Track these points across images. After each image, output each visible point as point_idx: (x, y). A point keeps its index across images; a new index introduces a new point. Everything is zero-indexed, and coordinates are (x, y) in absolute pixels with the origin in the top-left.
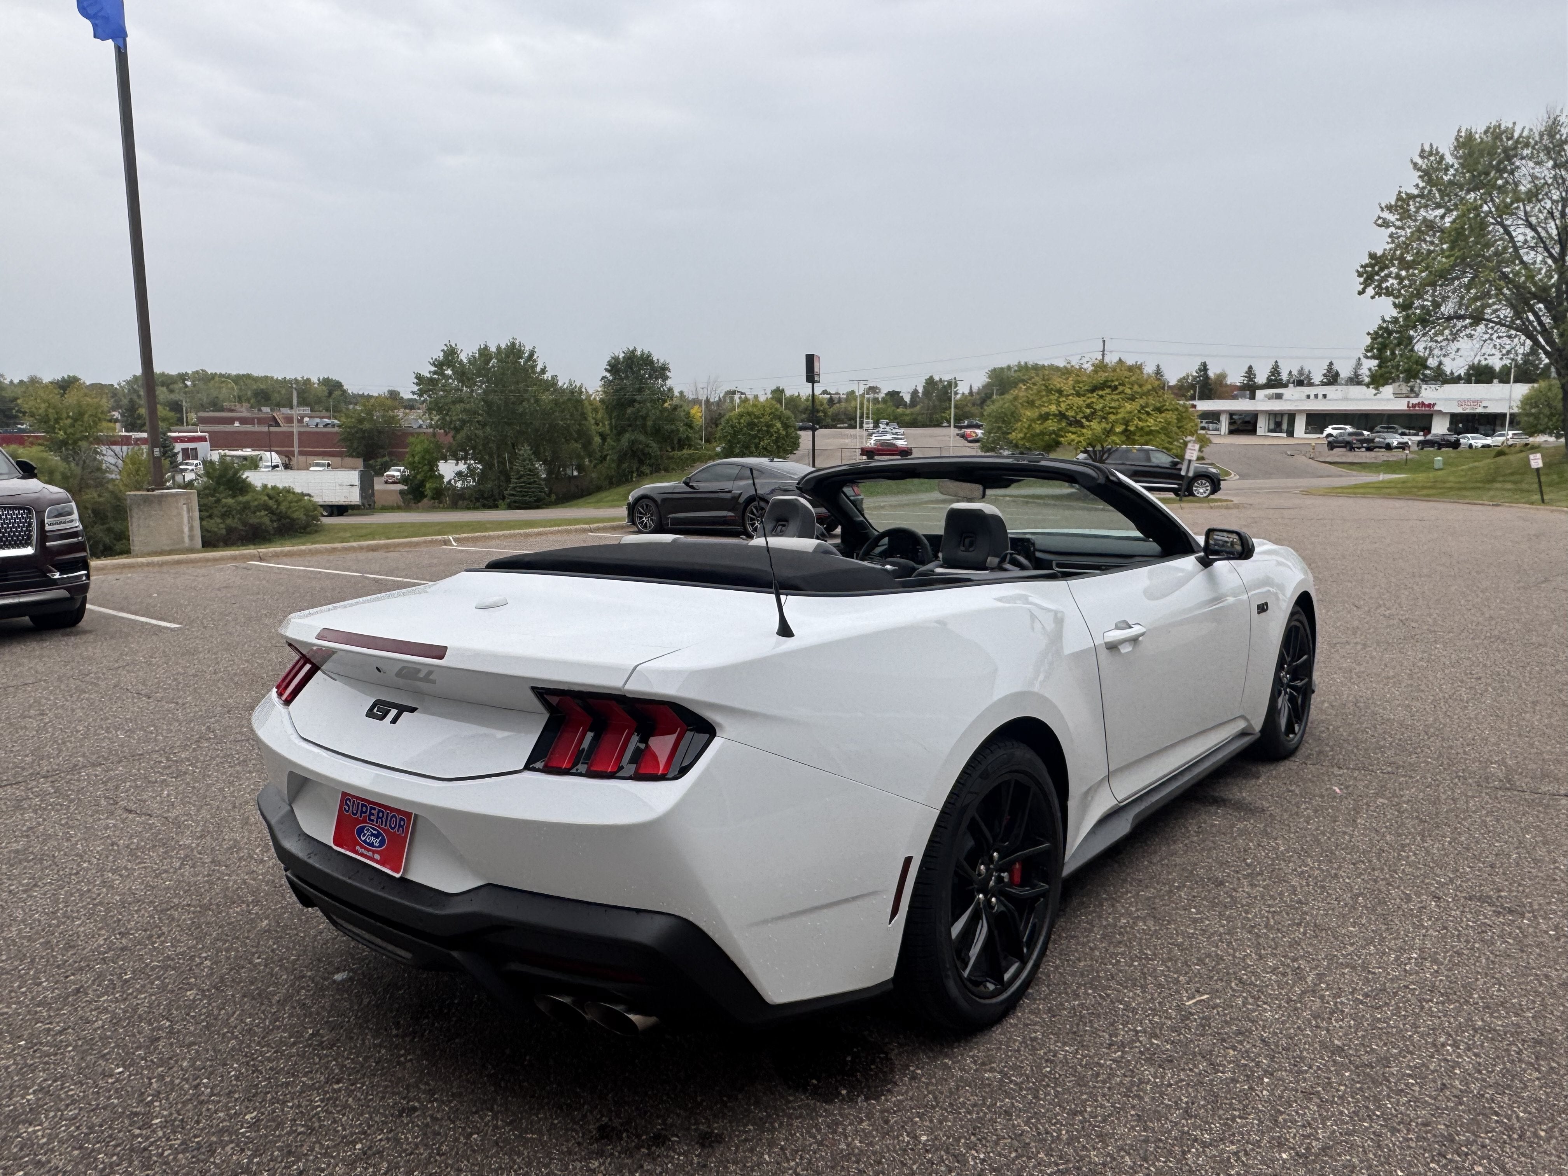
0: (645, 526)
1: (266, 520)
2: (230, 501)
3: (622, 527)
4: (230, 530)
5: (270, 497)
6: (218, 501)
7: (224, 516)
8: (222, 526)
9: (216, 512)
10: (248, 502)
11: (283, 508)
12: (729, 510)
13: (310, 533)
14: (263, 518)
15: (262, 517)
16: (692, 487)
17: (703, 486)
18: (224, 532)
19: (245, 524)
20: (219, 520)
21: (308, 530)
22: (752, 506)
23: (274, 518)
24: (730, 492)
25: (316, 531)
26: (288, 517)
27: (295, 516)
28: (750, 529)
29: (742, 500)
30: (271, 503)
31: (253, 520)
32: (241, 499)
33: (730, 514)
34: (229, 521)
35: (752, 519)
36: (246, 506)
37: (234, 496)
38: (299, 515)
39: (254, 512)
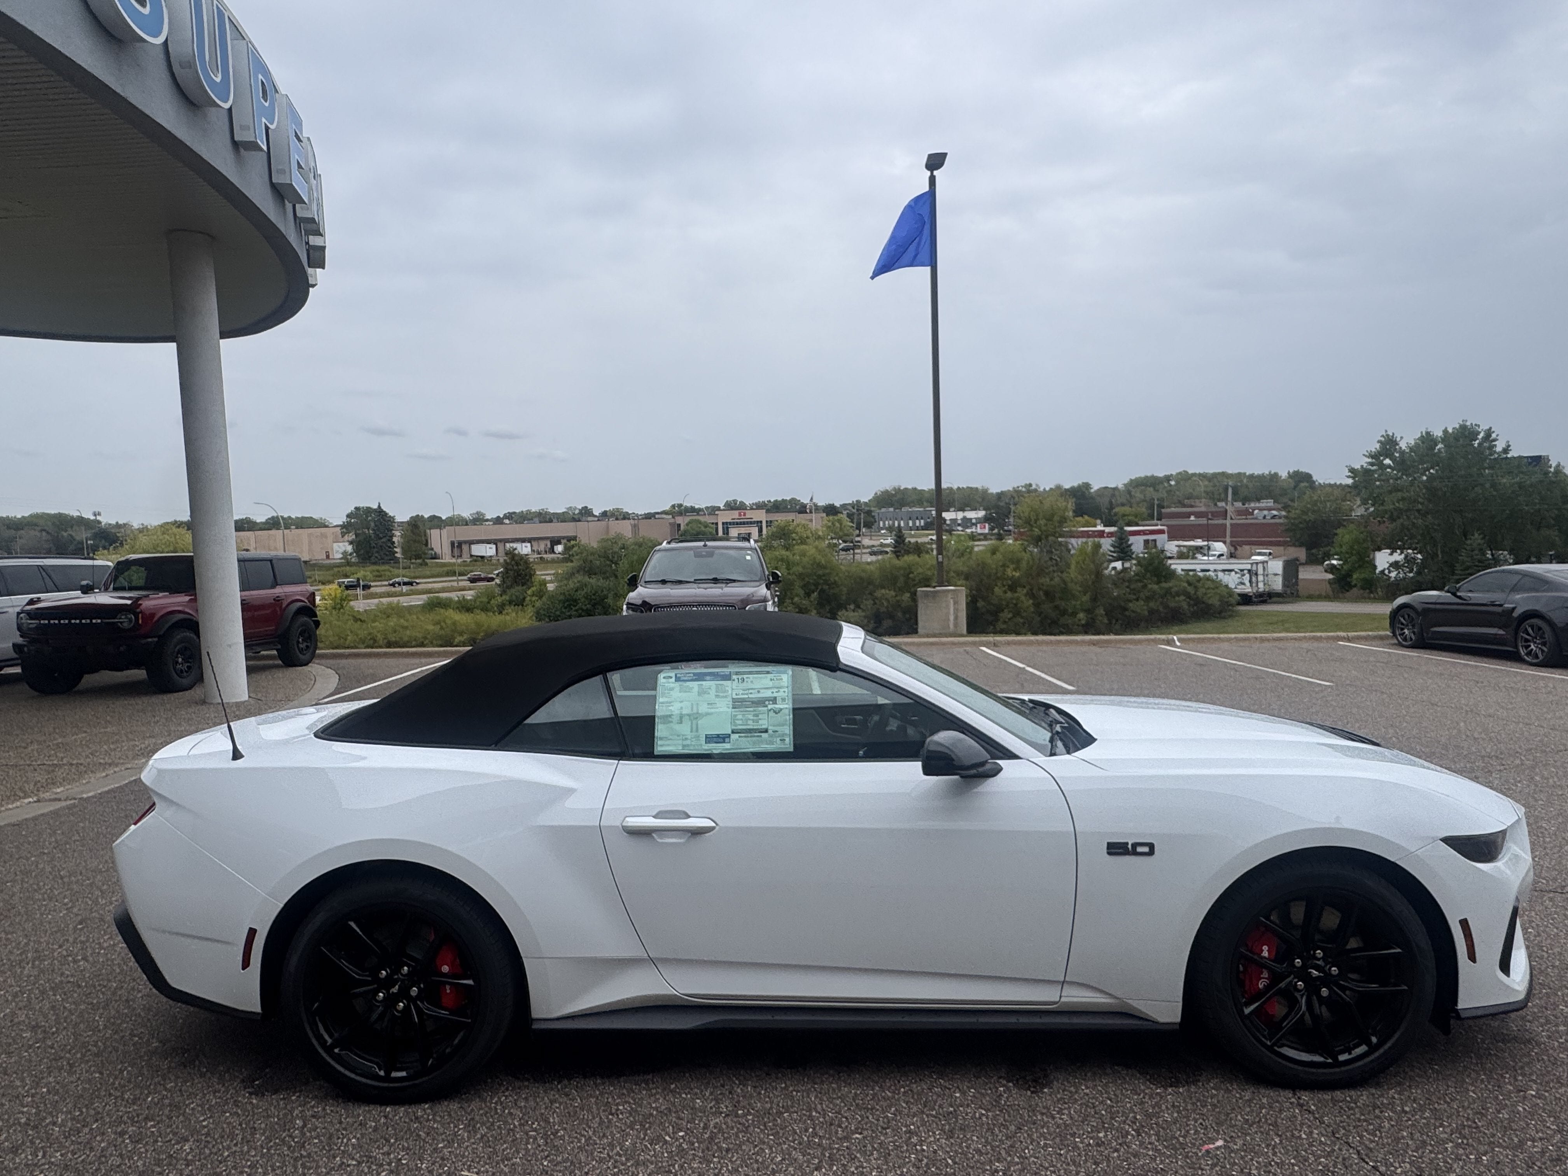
0: (1405, 639)
1: (1185, 606)
2: (1155, 587)
3: (1382, 638)
4: (1151, 612)
5: (1190, 584)
6: (1145, 586)
7: (1148, 599)
8: (1145, 608)
9: (1142, 595)
10: (1171, 588)
11: (1200, 593)
12: (1500, 628)
13: (1224, 618)
14: (1182, 602)
15: (1180, 601)
16: (1460, 597)
17: (1477, 597)
18: (1146, 613)
19: (1166, 607)
20: (1142, 603)
21: (1223, 614)
22: (1526, 625)
23: (1192, 602)
24: (1501, 605)
25: (1231, 616)
26: (1203, 603)
27: (1210, 602)
28: (1522, 652)
29: (1515, 614)
30: (1191, 590)
31: (1172, 604)
32: (1164, 585)
33: (1501, 632)
34: (1152, 604)
35: (1527, 641)
36: (1168, 591)
37: (1158, 583)
38: (1215, 601)
39: (1174, 597)
